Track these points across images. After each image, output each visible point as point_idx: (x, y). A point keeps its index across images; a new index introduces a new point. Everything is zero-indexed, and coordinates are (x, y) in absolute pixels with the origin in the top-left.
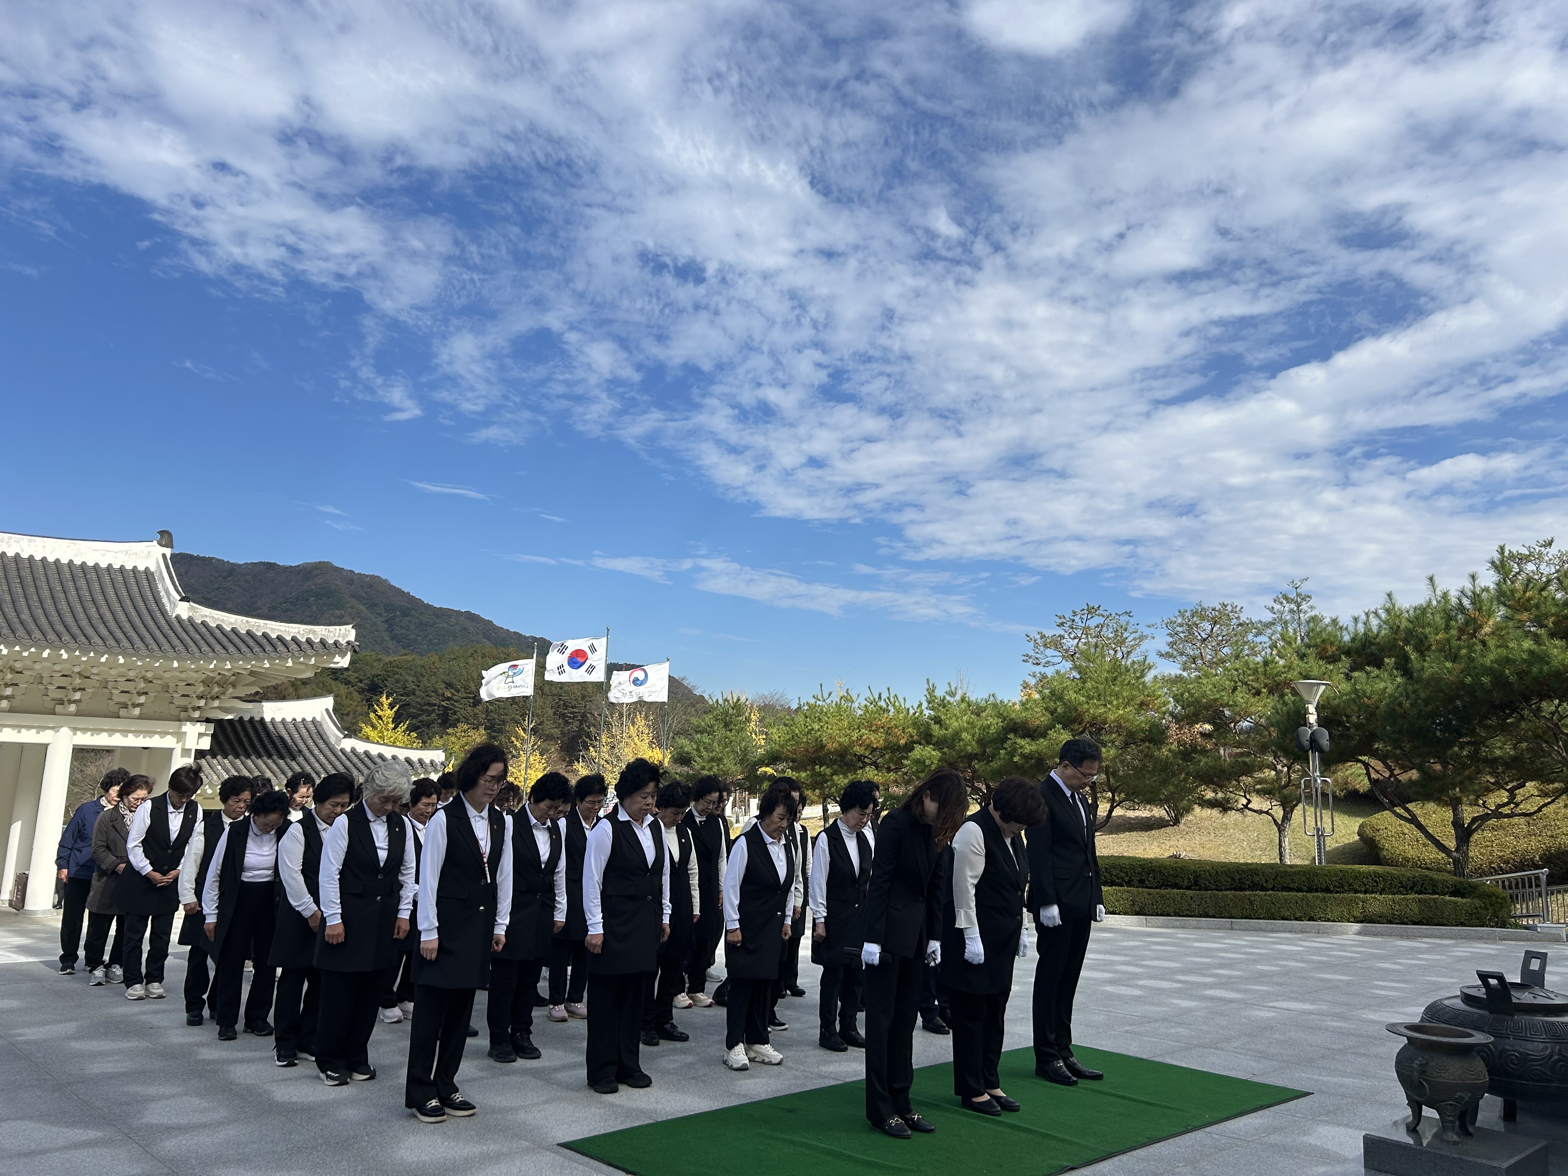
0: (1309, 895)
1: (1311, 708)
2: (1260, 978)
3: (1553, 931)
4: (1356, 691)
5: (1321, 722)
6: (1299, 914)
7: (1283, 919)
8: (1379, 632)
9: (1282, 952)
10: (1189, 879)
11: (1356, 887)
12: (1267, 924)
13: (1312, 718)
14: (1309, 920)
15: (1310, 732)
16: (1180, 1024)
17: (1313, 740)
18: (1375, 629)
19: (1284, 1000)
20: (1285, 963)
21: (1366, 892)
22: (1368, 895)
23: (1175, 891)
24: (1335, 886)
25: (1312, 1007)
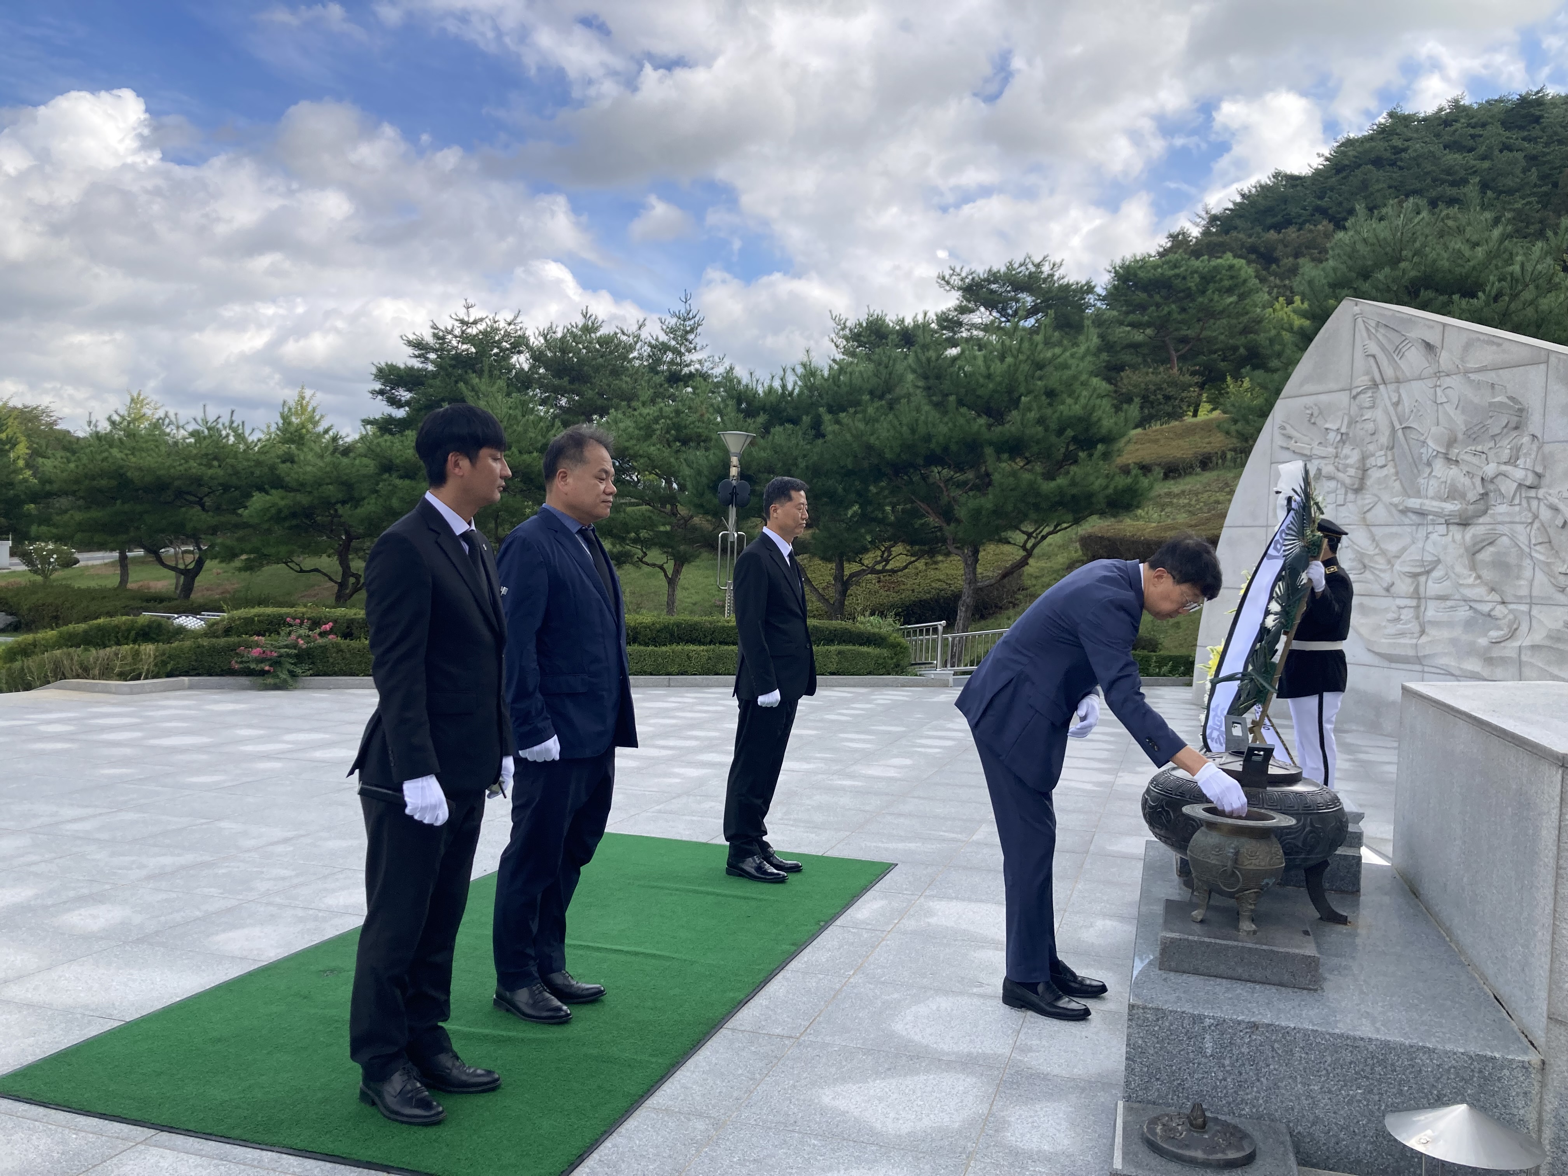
1: (735, 460)
3: (943, 677)
12: (703, 679)
13: (734, 471)
15: (732, 485)
17: (735, 492)
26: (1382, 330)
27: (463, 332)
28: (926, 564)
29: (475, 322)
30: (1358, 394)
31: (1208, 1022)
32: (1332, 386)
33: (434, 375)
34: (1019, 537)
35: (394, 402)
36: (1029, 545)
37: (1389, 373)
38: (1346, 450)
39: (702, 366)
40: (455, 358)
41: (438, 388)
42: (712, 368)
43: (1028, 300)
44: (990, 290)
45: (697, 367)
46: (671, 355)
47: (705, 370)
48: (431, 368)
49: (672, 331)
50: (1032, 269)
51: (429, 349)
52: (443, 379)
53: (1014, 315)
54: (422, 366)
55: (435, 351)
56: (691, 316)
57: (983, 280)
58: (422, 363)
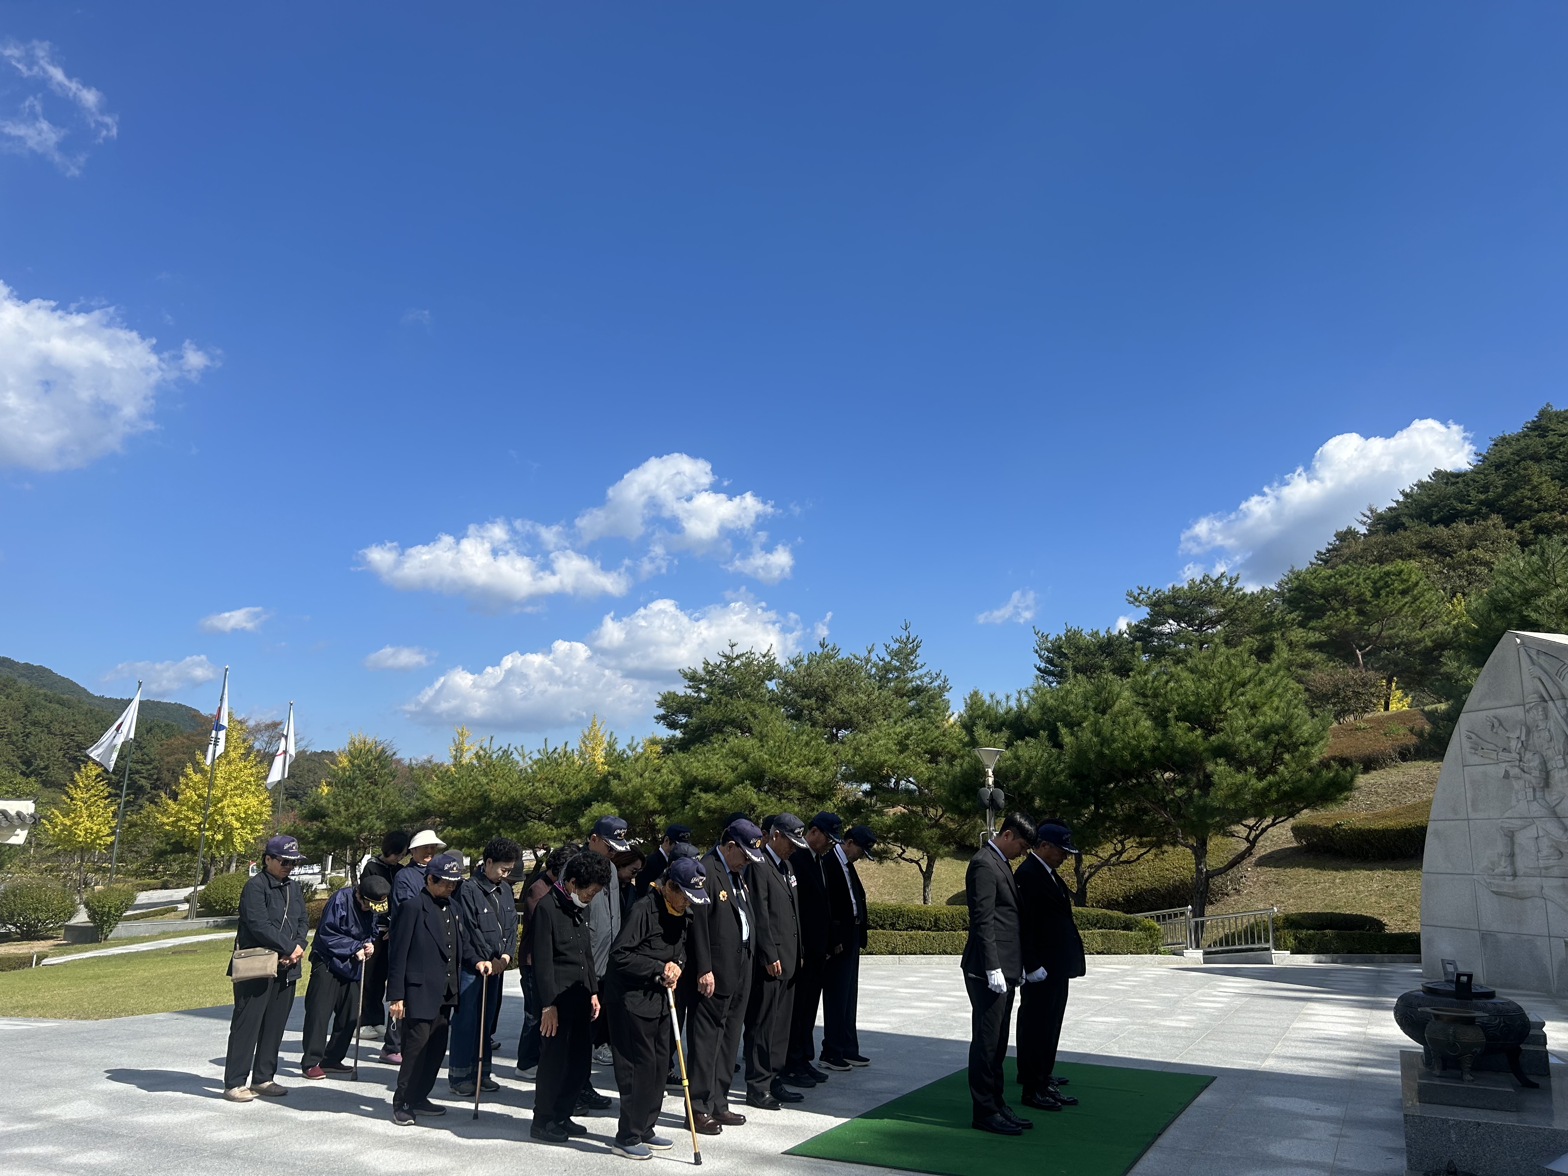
1: (990, 772)
4: (1017, 758)
5: (998, 783)
8: (1028, 708)
10: (930, 921)
15: (988, 792)
17: (992, 799)
18: (1025, 705)
23: (920, 932)
26: (1543, 657)
27: (729, 666)
28: (1156, 855)
29: (738, 657)
30: (1531, 708)
31: (1451, 1123)
32: (1507, 702)
33: (707, 702)
34: (1240, 830)
35: (672, 725)
36: (1251, 838)
37: (1554, 691)
38: (1528, 756)
39: (922, 682)
40: (720, 687)
41: (711, 712)
42: (931, 683)
43: (1212, 611)
44: (1176, 605)
45: (919, 682)
46: (896, 674)
47: (925, 684)
48: (703, 695)
49: (895, 654)
50: (1212, 584)
51: (702, 680)
52: (715, 704)
53: (1201, 625)
54: (696, 695)
55: (706, 682)
56: (911, 640)
57: (1168, 597)
58: (696, 692)
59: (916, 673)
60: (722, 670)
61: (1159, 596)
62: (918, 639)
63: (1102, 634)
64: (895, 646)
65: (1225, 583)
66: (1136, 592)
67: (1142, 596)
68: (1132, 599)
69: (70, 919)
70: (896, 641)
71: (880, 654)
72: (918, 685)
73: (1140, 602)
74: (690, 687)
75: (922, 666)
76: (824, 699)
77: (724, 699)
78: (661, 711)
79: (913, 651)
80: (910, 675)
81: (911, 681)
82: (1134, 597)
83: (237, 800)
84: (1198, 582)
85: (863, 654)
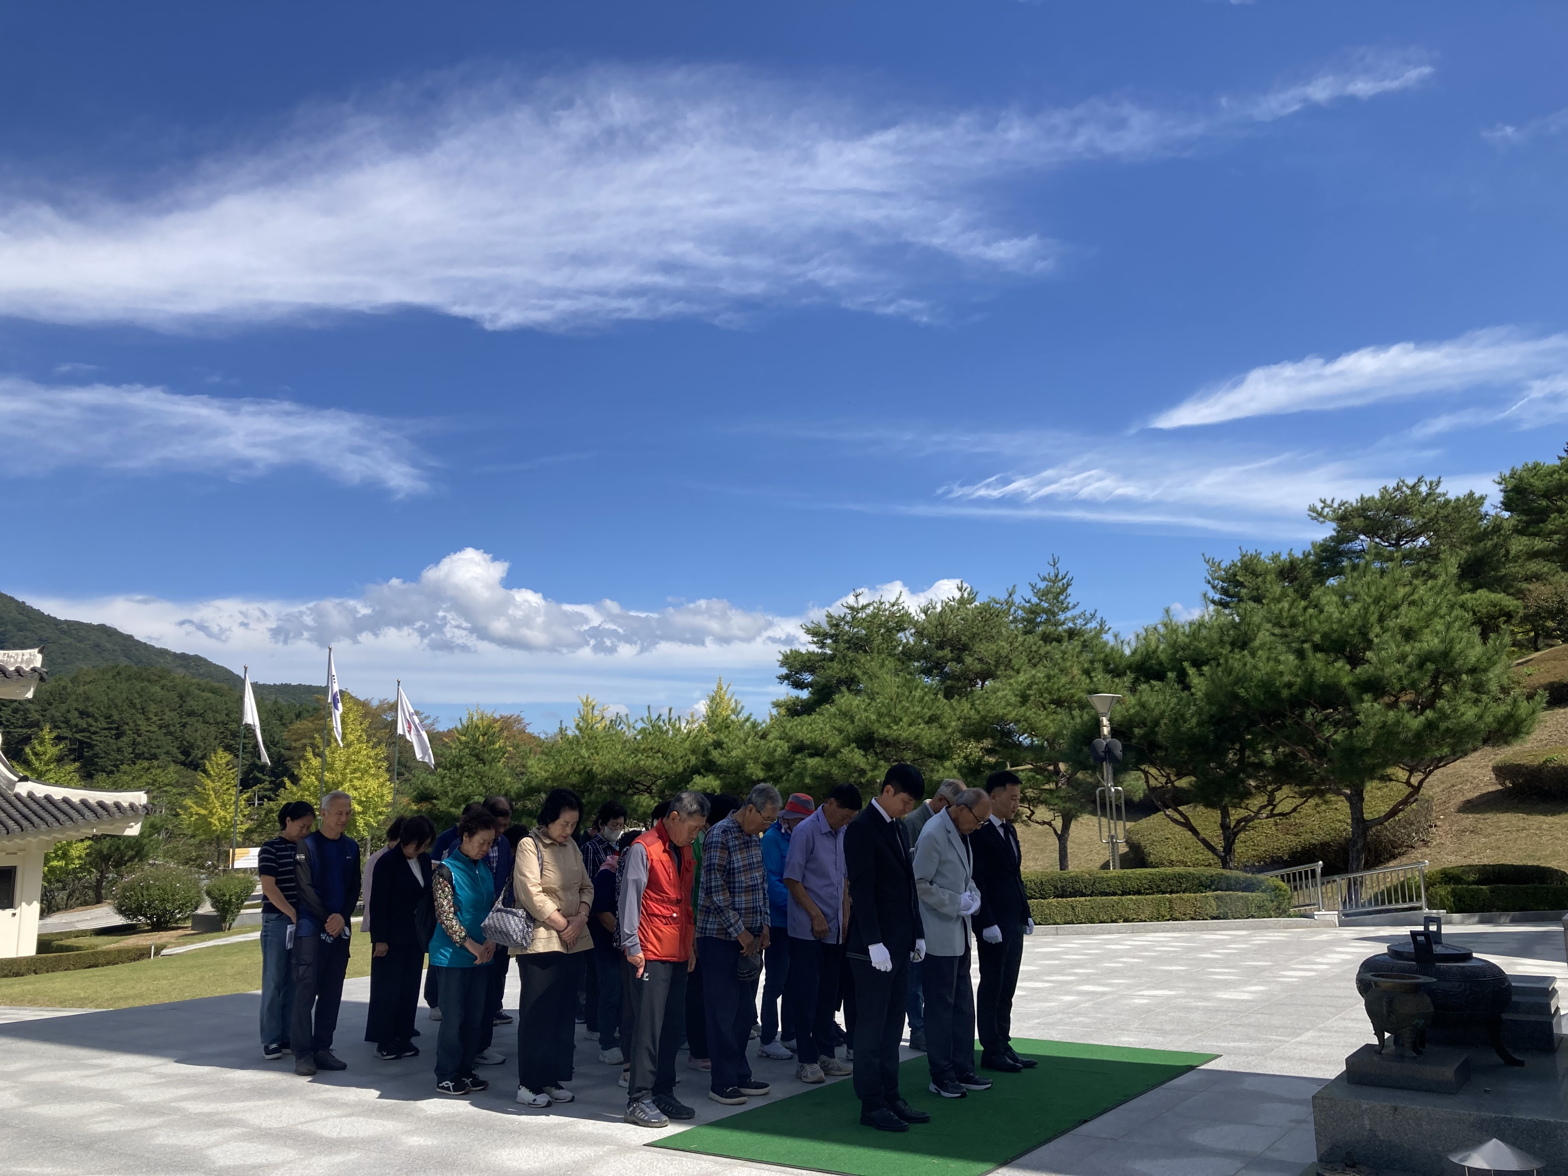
0: (1124, 898)
1: (1105, 721)
2: (1112, 973)
3: (1328, 918)
4: (1141, 704)
5: (1114, 733)
6: (1115, 917)
7: (1101, 922)
8: (1157, 647)
9: (1115, 951)
11: (1162, 887)
12: (1088, 927)
13: (1106, 730)
14: (1124, 922)
15: (1105, 743)
16: (1078, 1014)
17: (1108, 750)
18: (1154, 644)
19: (1146, 989)
20: (1124, 960)
21: (1171, 892)
22: (1174, 895)
24: (1145, 889)
25: (1173, 993)
27: (854, 618)
29: (864, 607)
33: (832, 658)
34: (1401, 774)
35: (798, 685)
36: (1414, 781)
39: (1075, 624)
40: (848, 641)
41: (835, 669)
42: (1086, 624)
43: (1409, 522)
44: (1366, 518)
45: (1071, 625)
46: (1045, 616)
47: (1078, 627)
48: (828, 652)
49: (1043, 594)
50: (1408, 492)
51: (826, 635)
52: (840, 662)
53: (1399, 538)
54: (820, 651)
55: (831, 636)
56: (1060, 577)
57: (1357, 509)
58: (821, 648)
59: (1069, 614)
60: (847, 623)
61: (1346, 508)
62: (1069, 576)
63: (1284, 557)
64: (1042, 585)
65: (1424, 489)
66: (1319, 506)
67: (1326, 510)
68: (1314, 515)
69: (196, 908)
70: (1044, 579)
71: (1024, 596)
72: (1070, 628)
73: (1324, 517)
74: (814, 643)
75: (1074, 606)
76: (960, 648)
77: (851, 654)
78: (784, 671)
79: (1064, 590)
80: (1062, 617)
81: (1063, 623)
82: (1317, 512)
83: (357, 783)
84: (1391, 490)
85: (1002, 596)
